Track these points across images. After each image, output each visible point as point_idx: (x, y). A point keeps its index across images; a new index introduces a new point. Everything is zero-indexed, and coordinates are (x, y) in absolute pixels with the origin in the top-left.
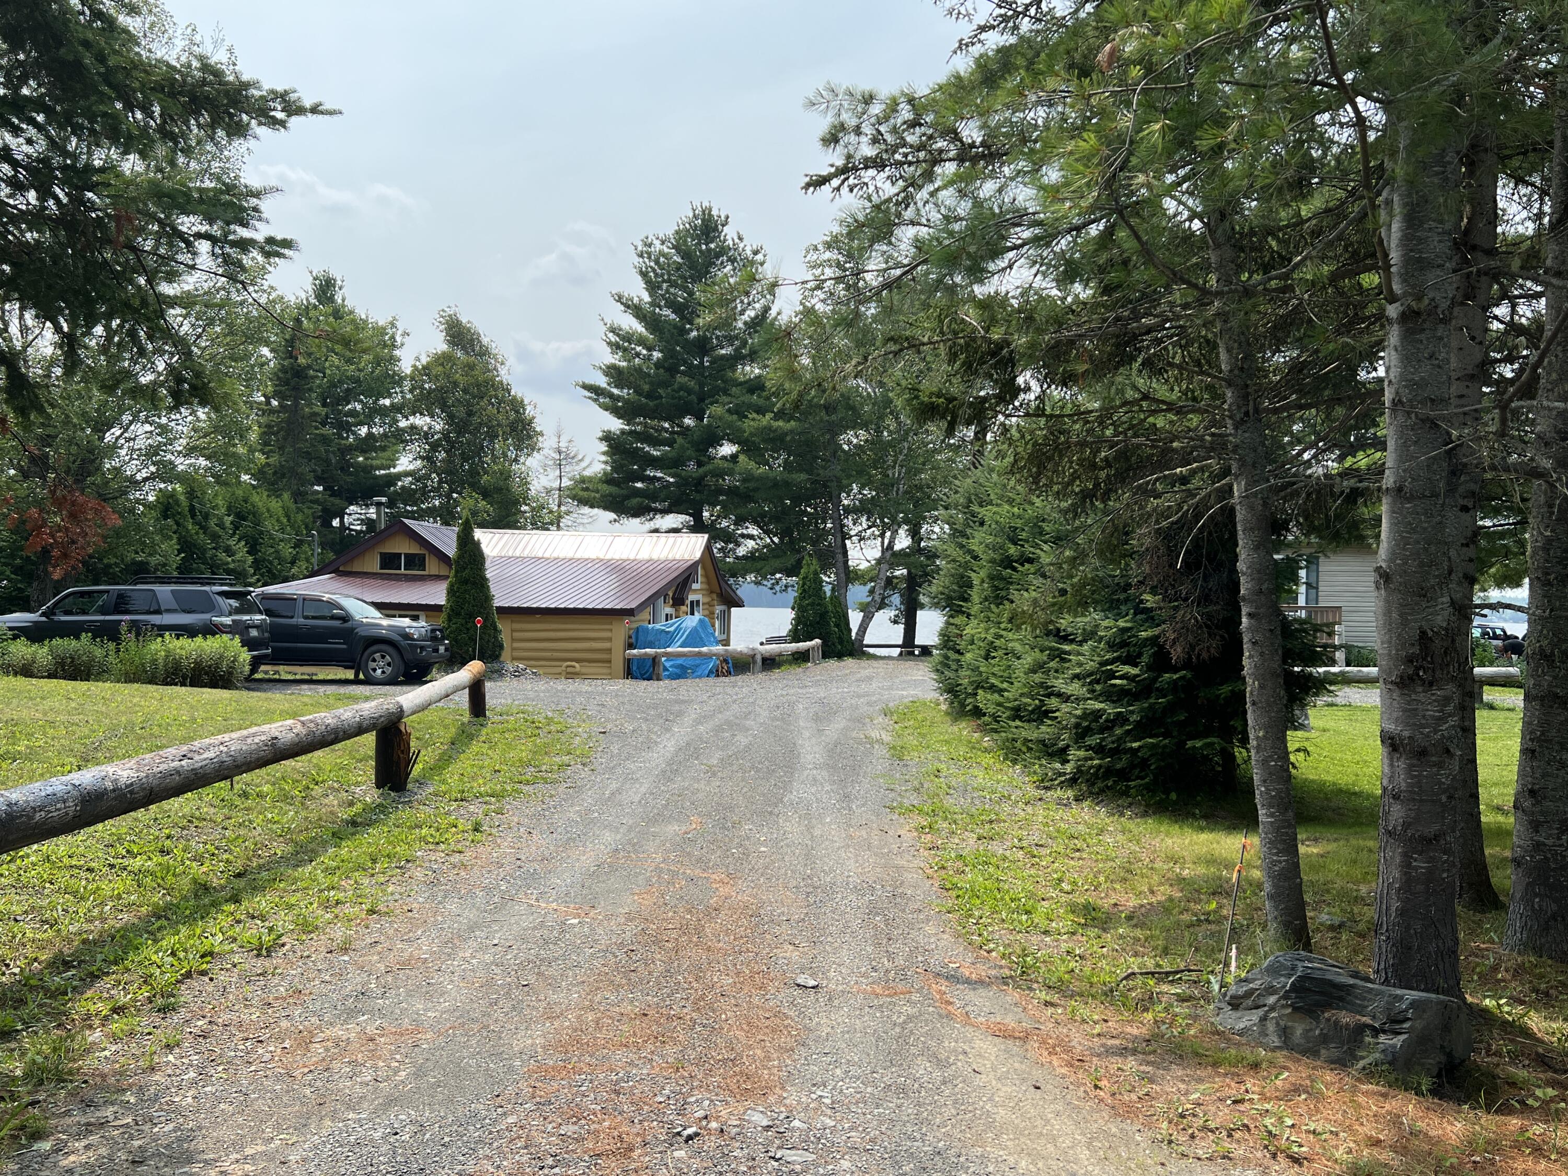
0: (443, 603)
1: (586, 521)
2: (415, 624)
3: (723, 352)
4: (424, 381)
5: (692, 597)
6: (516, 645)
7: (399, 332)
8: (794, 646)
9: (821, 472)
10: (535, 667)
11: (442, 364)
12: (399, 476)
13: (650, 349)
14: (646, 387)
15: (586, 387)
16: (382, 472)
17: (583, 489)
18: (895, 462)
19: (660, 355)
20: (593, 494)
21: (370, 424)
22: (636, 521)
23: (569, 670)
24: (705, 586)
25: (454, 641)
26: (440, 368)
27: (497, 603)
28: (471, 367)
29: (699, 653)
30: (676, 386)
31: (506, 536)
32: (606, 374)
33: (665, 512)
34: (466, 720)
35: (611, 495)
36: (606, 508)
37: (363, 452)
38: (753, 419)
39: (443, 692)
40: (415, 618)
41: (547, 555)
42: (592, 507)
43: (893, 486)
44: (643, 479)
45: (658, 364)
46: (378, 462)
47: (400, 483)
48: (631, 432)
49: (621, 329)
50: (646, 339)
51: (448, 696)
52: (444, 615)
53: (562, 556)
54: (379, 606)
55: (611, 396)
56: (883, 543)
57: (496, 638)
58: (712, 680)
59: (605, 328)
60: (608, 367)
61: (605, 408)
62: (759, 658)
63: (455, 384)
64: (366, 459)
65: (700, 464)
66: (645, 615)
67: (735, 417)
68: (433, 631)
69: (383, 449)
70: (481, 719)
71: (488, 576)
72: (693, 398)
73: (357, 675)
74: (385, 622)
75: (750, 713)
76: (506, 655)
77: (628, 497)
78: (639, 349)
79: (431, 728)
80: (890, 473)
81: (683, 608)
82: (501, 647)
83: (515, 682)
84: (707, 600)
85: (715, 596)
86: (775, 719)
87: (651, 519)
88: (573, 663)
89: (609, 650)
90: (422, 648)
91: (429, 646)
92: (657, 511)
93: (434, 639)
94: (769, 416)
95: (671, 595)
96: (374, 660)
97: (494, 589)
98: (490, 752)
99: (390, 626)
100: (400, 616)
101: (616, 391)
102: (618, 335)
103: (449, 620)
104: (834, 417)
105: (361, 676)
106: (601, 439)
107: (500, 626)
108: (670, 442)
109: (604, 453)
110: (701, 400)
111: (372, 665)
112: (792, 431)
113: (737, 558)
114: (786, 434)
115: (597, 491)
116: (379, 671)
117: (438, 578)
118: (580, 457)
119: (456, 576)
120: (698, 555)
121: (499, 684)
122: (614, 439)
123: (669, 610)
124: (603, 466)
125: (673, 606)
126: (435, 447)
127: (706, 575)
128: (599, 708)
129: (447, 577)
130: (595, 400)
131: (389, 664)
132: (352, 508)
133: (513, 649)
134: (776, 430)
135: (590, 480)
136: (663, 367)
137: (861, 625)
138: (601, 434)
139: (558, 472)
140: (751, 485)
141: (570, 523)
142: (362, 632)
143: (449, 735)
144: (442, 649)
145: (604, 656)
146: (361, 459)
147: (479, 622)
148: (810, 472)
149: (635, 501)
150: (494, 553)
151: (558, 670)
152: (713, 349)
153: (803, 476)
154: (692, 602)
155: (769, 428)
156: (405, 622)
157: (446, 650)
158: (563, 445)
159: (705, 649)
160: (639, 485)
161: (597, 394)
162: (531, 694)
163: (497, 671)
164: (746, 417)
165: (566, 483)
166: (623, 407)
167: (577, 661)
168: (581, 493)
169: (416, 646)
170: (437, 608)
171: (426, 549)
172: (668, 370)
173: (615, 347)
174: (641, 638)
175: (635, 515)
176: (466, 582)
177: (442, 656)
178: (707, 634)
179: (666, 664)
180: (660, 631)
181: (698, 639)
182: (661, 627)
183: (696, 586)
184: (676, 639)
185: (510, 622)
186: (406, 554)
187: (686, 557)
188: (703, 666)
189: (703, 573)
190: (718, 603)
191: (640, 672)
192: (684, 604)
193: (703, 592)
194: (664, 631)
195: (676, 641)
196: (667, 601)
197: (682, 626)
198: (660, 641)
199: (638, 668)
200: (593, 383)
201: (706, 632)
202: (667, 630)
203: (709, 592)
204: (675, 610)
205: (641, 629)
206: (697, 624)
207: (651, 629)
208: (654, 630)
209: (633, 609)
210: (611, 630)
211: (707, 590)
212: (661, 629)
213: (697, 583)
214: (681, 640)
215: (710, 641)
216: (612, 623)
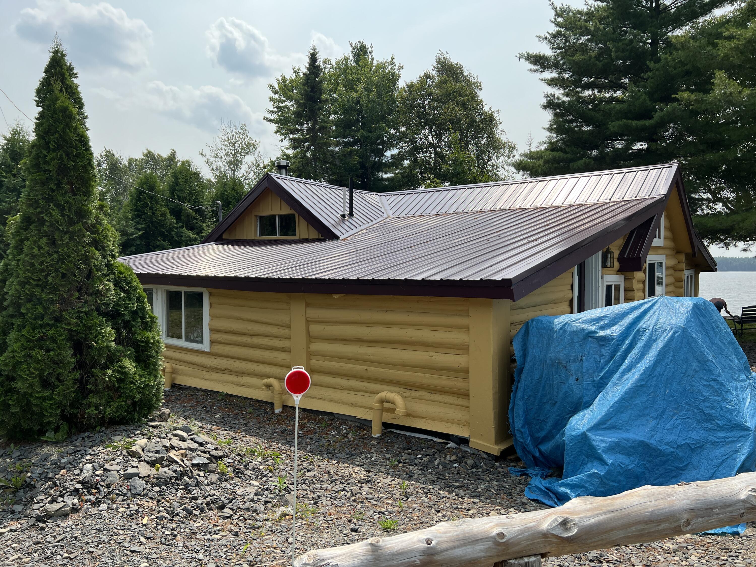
5: (651, 258)
7: (397, 67)
24: (670, 244)
35: (554, 159)
59: (554, 13)
81: (639, 275)
84: (672, 262)
85: (682, 257)
88: (392, 396)
95: (617, 254)
106: (545, 107)
120: (662, 191)
123: (612, 279)
124: (548, 134)
125: (621, 271)
127: (671, 229)
145: (459, 384)
149: (581, 161)
154: (652, 265)
161: (543, 67)
171: (295, 209)
178: (720, 348)
179: (603, 445)
180: (581, 335)
181: (695, 365)
182: (583, 326)
183: (657, 242)
184: (627, 361)
185: (304, 306)
186: (281, 217)
187: (642, 196)
188: (717, 452)
189: (668, 224)
190: (684, 266)
191: (532, 435)
192: (639, 268)
193: (668, 252)
194: (590, 335)
195: (629, 369)
196: (608, 264)
197: (641, 324)
198: (585, 364)
199: (527, 423)
200: (538, 53)
201: (717, 341)
202: (602, 333)
203: (674, 253)
204: (625, 278)
205: (533, 329)
206: (688, 321)
207: (557, 328)
208: (565, 331)
209: (506, 282)
210: (467, 328)
211: (672, 249)
212: (582, 330)
213: (659, 237)
214: (642, 366)
215: (731, 368)
216: (468, 311)
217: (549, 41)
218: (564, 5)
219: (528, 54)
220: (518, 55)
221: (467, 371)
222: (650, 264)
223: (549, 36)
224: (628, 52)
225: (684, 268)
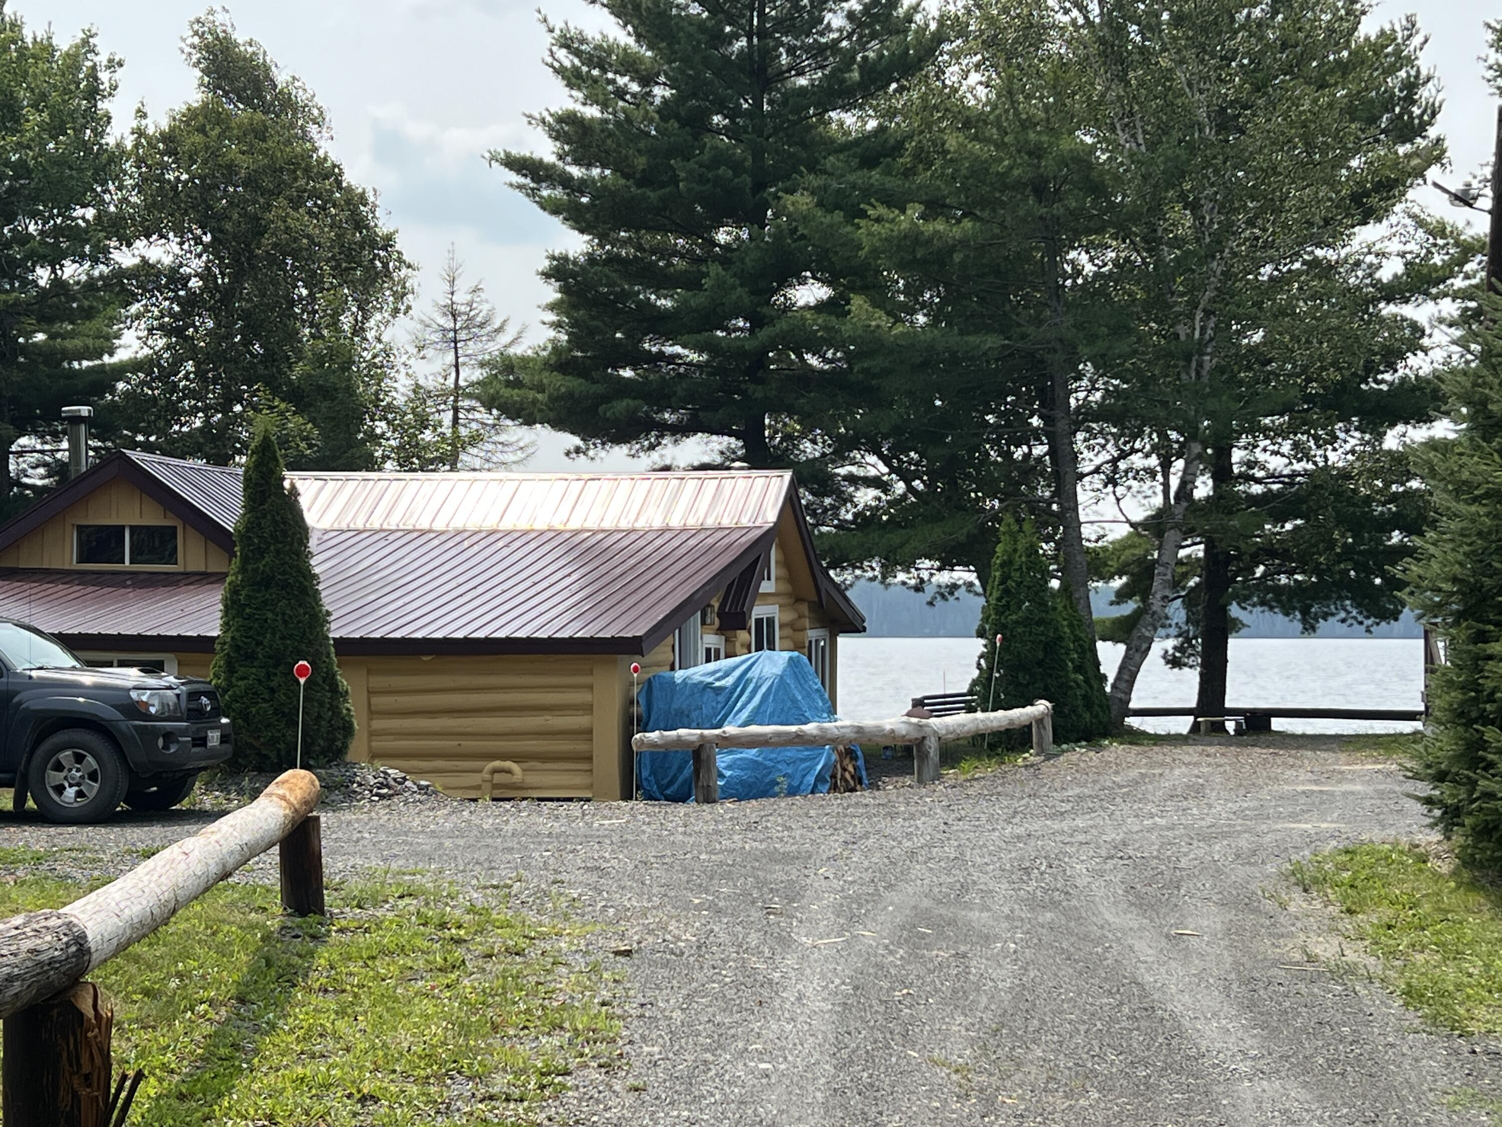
0: (215, 633)
1: (510, 458)
2: (151, 681)
3: (803, 81)
4: (165, 167)
5: (759, 611)
6: (379, 724)
8: (999, 718)
9: (1031, 330)
10: (422, 772)
11: (202, 130)
12: (120, 371)
13: (647, 80)
14: (641, 162)
15: (514, 164)
16: (86, 363)
17: (508, 384)
18: (1194, 305)
19: (667, 93)
20: (531, 395)
21: (54, 261)
22: (620, 452)
23: (498, 778)
24: (785, 587)
25: (242, 717)
26: (198, 138)
27: (337, 630)
28: (261, 134)
29: (800, 739)
30: (706, 157)
31: (351, 485)
32: (557, 135)
33: (682, 430)
34: (274, 924)
35: (570, 395)
36: (558, 424)
37: (45, 320)
38: (878, 220)
39: (214, 869)
40: (152, 668)
41: (439, 526)
42: (529, 422)
43: (1188, 358)
44: (636, 358)
45: (667, 109)
46: (78, 342)
47: (121, 386)
48: (612, 260)
49: (583, 41)
50: (640, 59)
51: (226, 875)
52: (218, 660)
53: (471, 526)
54: (69, 642)
55: (566, 181)
56: (1166, 486)
57: (335, 709)
58: (835, 802)
59: (549, 39)
60: (560, 119)
61: (552, 208)
62: (932, 746)
63: (231, 169)
64: (52, 337)
65: (757, 322)
66: (662, 652)
67: (838, 216)
68: (193, 696)
69: (88, 314)
70: (312, 918)
71: (317, 570)
72: (747, 179)
73: (19, 800)
74: (88, 678)
75: (964, 888)
76: (357, 748)
77: (606, 399)
78: (622, 81)
79: (185, 955)
80: (1182, 330)
81: (742, 635)
82: (348, 729)
83: (381, 812)
84: (789, 616)
85: (804, 608)
86: (1033, 903)
87: (652, 447)
88: (508, 764)
89: (587, 733)
90: (169, 736)
91: (184, 732)
92: (665, 429)
93: (195, 714)
94: (914, 212)
95: (716, 605)
96: (59, 767)
97: (329, 599)
98: (341, 1025)
99: (97, 687)
100: (122, 664)
101: (576, 171)
102: (577, 53)
103: (230, 668)
104: (1058, 209)
105: (31, 804)
106: (546, 275)
107: (344, 682)
108: (692, 282)
109: (553, 307)
110: (760, 186)
111: (54, 777)
112: (963, 243)
113: (842, 526)
114: (952, 249)
115: (541, 388)
116: (70, 792)
117: (204, 578)
118: (497, 325)
119: (243, 570)
120: (771, 516)
121: (347, 816)
122: (574, 275)
123: (711, 640)
124: (552, 333)
125: (720, 631)
126: (191, 304)
127: (786, 563)
128: (593, 878)
129: (219, 578)
130: (532, 193)
131: (93, 776)
132: (24, 441)
133: (372, 734)
134: (929, 241)
135: (524, 361)
136: (677, 117)
137: (1122, 669)
138: (546, 264)
139: (450, 357)
140: (877, 363)
141: (477, 463)
142: (32, 702)
143: (230, 978)
144: (214, 737)
145: (580, 747)
146: (40, 337)
147: (302, 671)
148: (1004, 331)
149: (621, 406)
150: (325, 524)
151: (475, 779)
152: (782, 75)
153: (992, 342)
154: (759, 622)
155: (914, 239)
156: (130, 677)
157: (224, 739)
158: (461, 297)
159: (810, 728)
160: (627, 373)
161: (537, 179)
162: (425, 843)
163: (338, 786)
164: (863, 215)
165: (471, 374)
166: (592, 204)
167: (517, 758)
168: (506, 392)
169: (155, 733)
170: (202, 644)
171: (179, 516)
172: (684, 123)
173: (572, 78)
174: (659, 704)
175: (619, 439)
176: (264, 582)
177: (213, 754)
178: (808, 693)
179: (723, 765)
180: (701, 686)
181: (789, 704)
182: (702, 679)
183: (766, 587)
184: (739, 705)
185: (365, 673)
186: (133, 529)
187: (745, 522)
188: (803, 766)
189: (781, 558)
190: (807, 622)
191: (657, 782)
192: (744, 626)
193: (781, 600)
194: (708, 686)
195: (740, 710)
196: (708, 621)
197: (749, 675)
198: (704, 711)
199: (653, 772)
200: (528, 155)
201: (806, 687)
202: (717, 684)
203: (792, 600)
204: (726, 640)
205: (656, 685)
206: (784, 671)
207: (679, 681)
208: (686, 684)
209: (637, 640)
210: (591, 687)
211: (790, 595)
212: (701, 682)
213: (769, 579)
214: (750, 707)
215: (816, 708)
216: (592, 670)
217: (550, 125)
218: (571, 26)
219: (508, 155)
220: (487, 155)
221: (590, 732)
222: (756, 620)
223: (549, 119)
224: (710, 185)
225: (808, 627)
